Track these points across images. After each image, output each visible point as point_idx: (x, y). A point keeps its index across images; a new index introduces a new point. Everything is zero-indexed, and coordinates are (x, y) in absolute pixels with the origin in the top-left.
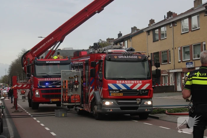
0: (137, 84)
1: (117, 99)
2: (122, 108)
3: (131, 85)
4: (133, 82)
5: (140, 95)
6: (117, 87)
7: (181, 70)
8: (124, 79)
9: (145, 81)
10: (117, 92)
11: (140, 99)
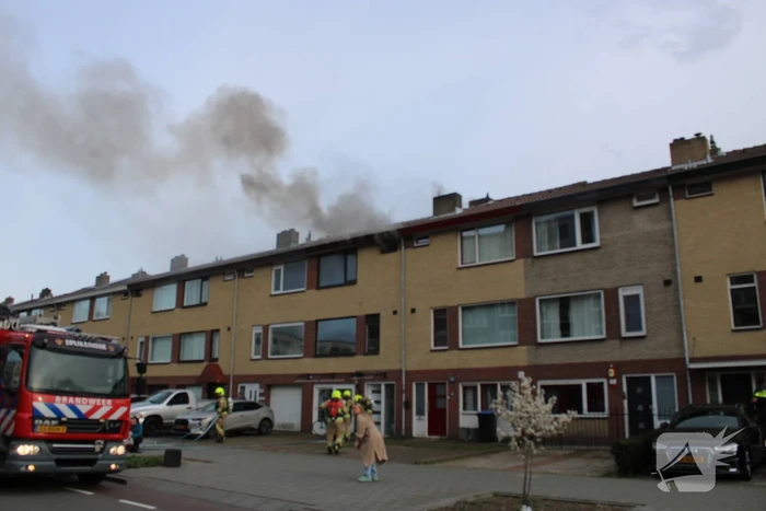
0: (100, 406)
1: (49, 439)
2: (59, 462)
3: (89, 408)
4: (93, 401)
5: (104, 431)
6: (55, 410)
8: (75, 394)
9: (118, 401)
10: (53, 422)
11: (102, 442)
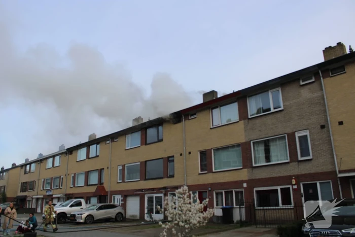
7: (42, 197)
